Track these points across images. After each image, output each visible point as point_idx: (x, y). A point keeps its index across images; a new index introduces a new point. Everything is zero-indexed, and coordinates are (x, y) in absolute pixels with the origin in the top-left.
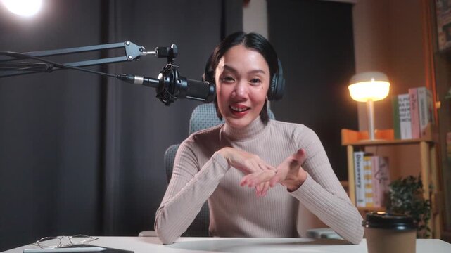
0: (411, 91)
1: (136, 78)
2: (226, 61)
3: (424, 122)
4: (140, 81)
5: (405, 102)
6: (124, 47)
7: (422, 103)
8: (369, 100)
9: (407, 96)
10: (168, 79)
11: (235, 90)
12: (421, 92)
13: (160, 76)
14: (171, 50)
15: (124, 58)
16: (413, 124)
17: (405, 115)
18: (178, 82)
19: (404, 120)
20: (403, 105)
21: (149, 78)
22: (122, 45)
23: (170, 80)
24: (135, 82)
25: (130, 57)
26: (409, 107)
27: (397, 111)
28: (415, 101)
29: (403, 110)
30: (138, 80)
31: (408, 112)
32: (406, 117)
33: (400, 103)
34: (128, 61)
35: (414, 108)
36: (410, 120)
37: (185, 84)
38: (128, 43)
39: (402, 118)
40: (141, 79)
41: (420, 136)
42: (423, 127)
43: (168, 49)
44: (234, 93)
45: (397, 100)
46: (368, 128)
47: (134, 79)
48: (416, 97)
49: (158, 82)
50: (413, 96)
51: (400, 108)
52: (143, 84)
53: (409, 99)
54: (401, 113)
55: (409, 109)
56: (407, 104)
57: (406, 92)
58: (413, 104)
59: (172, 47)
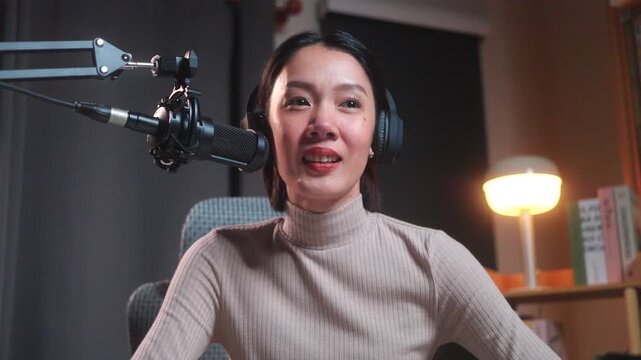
0: (603, 193)
1: (114, 112)
2: (290, 74)
3: (628, 253)
4: (122, 118)
5: (593, 214)
6: (92, 51)
7: (624, 218)
8: (524, 211)
9: (595, 202)
10: (178, 119)
11: (313, 121)
12: (621, 195)
13: (160, 112)
14: (185, 62)
15: (92, 71)
16: (609, 256)
17: (592, 238)
18: (198, 124)
19: (592, 249)
20: (589, 219)
21: (138, 115)
22: (86, 44)
23: (183, 119)
24: (111, 120)
25: (104, 69)
26: (598, 223)
27: (578, 230)
28: (610, 211)
29: (589, 229)
30: (116, 117)
31: (597, 233)
32: (596, 243)
33: (582, 215)
34: (99, 77)
35: (608, 226)
36: (603, 248)
37: (209, 129)
38: (100, 42)
39: (587, 244)
40: (124, 115)
41: (623, 279)
42: (627, 262)
43: (178, 59)
44: (311, 126)
45: (576, 211)
46: (522, 268)
47: (109, 114)
48: (611, 204)
49: (157, 122)
50: (606, 203)
51: (584, 225)
52: (127, 126)
53: (599, 208)
54: (586, 234)
55: (600, 228)
56: (597, 218)
57: (593, 195)
58: (608, 218)
59: (187, 56)
